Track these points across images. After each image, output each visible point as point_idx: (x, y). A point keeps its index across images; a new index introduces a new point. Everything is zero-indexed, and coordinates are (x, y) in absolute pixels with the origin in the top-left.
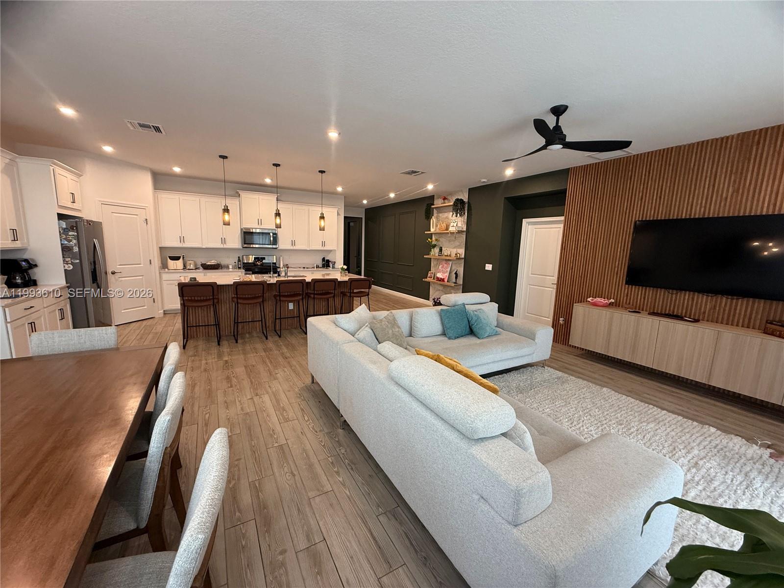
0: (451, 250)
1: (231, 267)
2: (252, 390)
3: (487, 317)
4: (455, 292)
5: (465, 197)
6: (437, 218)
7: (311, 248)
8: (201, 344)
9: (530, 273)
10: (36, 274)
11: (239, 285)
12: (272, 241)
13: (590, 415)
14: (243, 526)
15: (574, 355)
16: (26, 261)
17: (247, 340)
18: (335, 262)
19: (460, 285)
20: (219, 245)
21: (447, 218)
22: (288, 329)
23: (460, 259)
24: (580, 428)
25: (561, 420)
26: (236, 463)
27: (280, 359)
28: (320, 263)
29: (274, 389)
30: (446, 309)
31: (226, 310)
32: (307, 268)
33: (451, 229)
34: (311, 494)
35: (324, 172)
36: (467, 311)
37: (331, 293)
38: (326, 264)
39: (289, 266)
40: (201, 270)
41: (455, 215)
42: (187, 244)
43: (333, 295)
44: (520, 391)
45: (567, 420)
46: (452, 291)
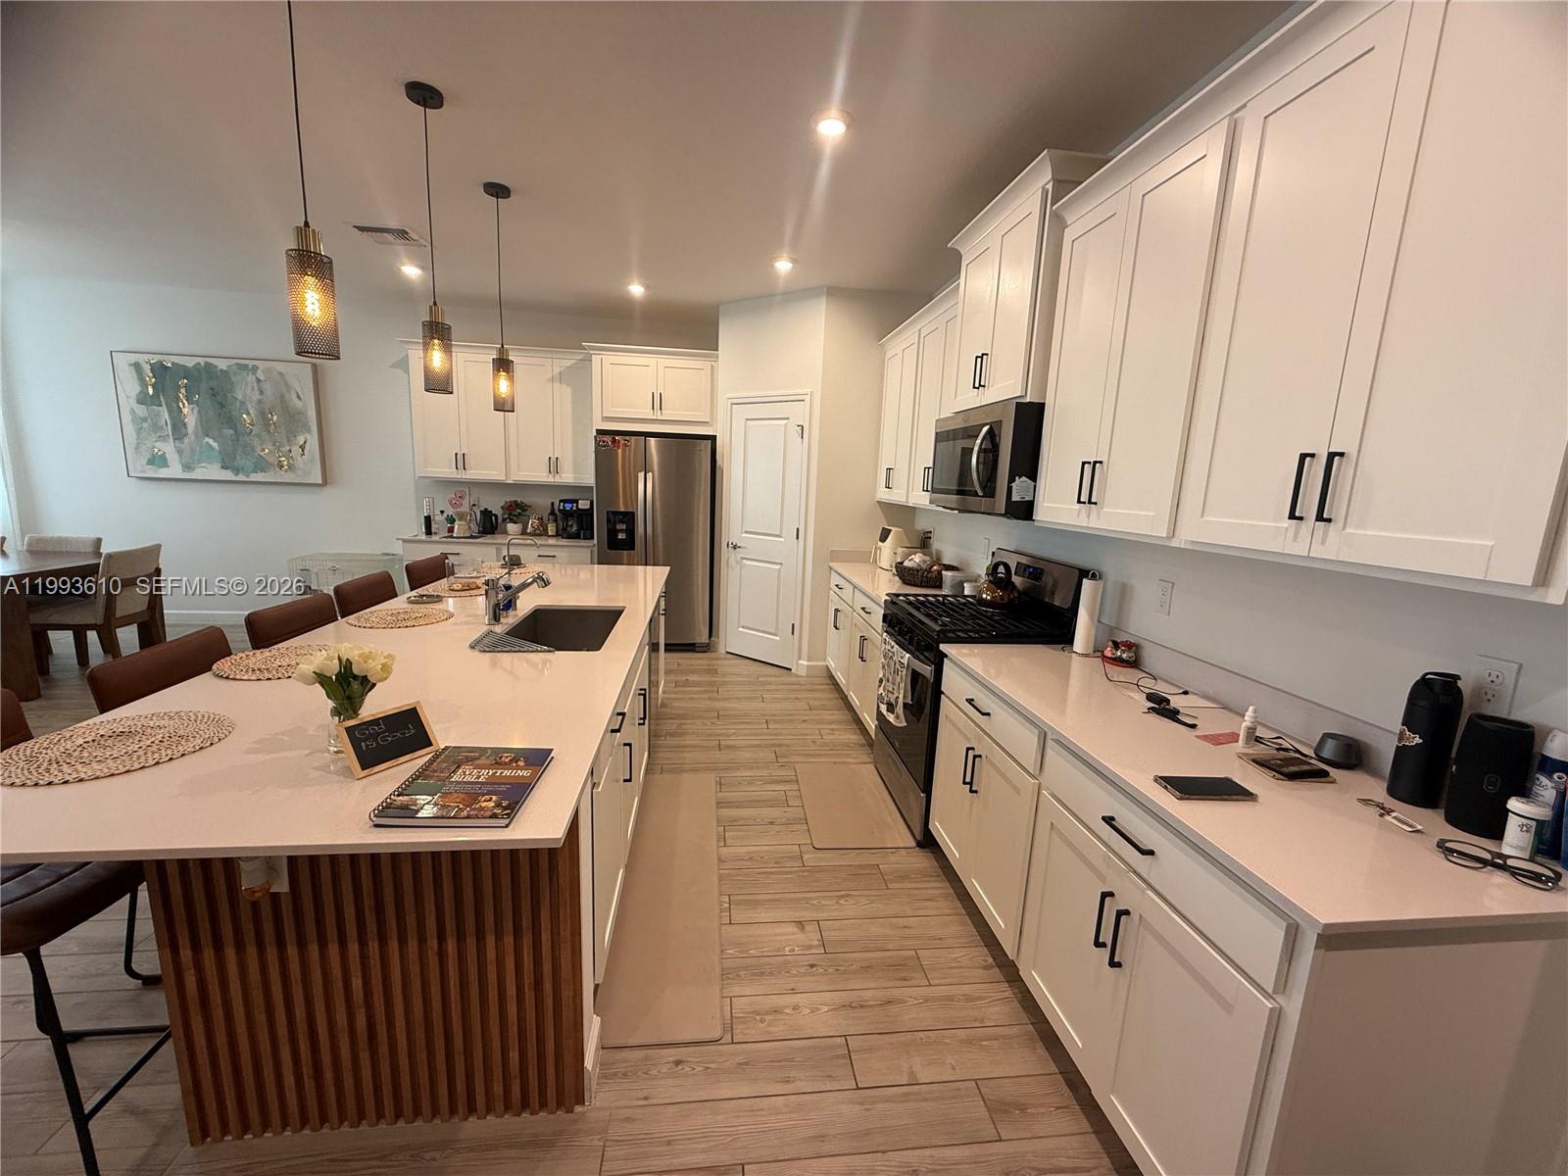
39: (1151, 657)
42: (892, 496)
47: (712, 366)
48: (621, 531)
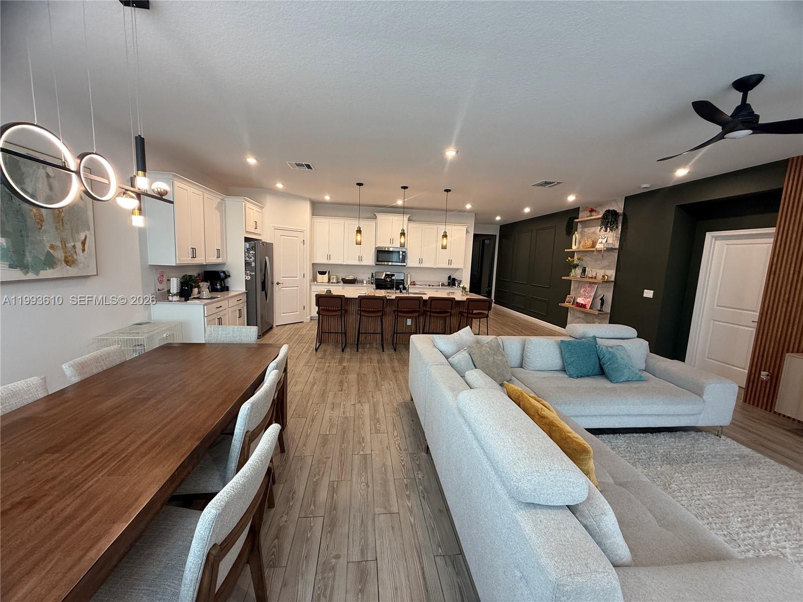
0: (598, 271)
1: (365, 282)
2: (357, 396)
3: (629, 356)
4: (599, 321)
5: (619, 208)
6: (581, 233)
7: (437, 267)
8: (330, 349)
9: (715, 305)
10: (230, 282)
11: (363, 299)
12: (401, 259)
13: (789, 524)
14: (313, 519)
15: (784, 429)
16: (224, 272)
17: (366, 350)
18: (461, 281)
19: (607, 313)
20: (357, 262)
21: (594, 233)
22: (404, 344)
23: (607, 282)
24: (762, 537)
25: (728, 517)
26: (325, 460)
27: (389, 372)
28: (446, 281)
29: (376, 399)
30: (569, 341)
31: (352, 319)
32: (432, 286)
33: (599, 246)
34: (378, 510)
35: (450, 190)
36: (598, 346)
37: (449, 312)
38: (452, 282)
39: (416, 283)
40: (342, 284)
41: (603, 229)
42: (331, 262)
43: (449, 314)
44: (668, 459)
45: (740, 519)
46: (596, 320)
47: (262, 212)
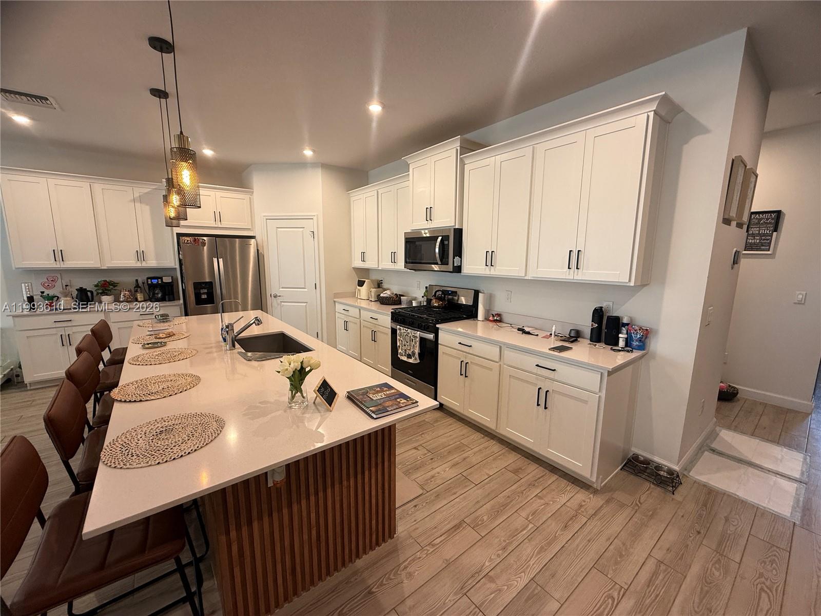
12: (438, 255)
20: (390, 265)
39: (506, 318)
42: (366, 265)
47: (250, 198)
48: (204, 293)
